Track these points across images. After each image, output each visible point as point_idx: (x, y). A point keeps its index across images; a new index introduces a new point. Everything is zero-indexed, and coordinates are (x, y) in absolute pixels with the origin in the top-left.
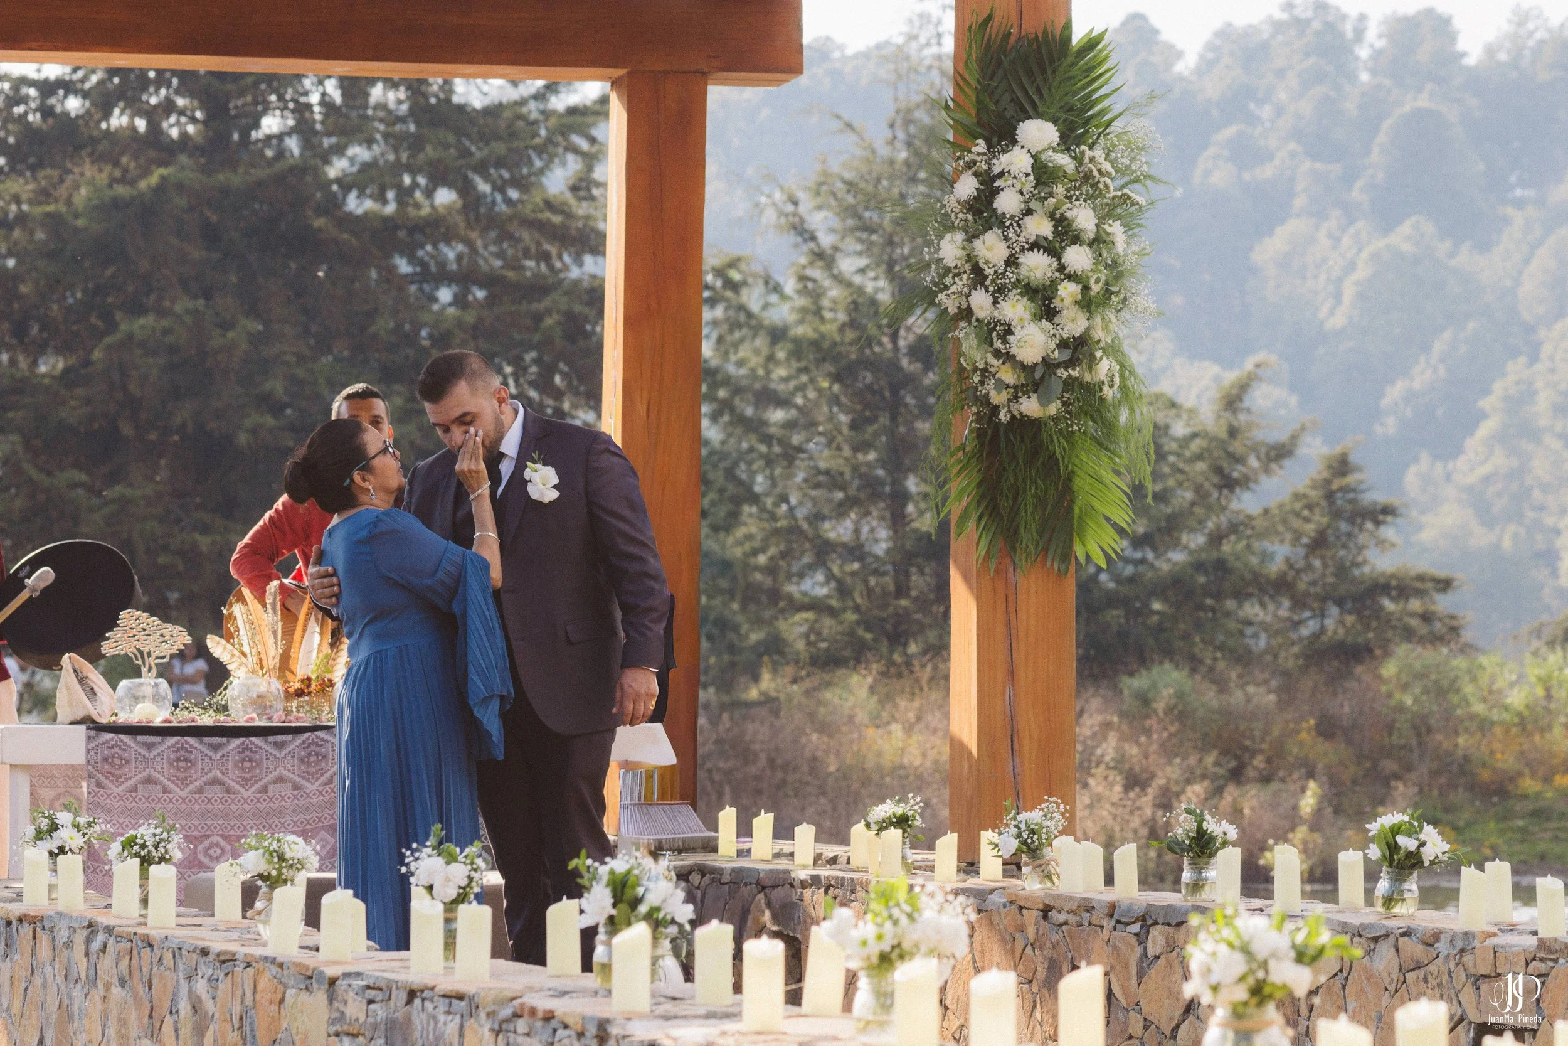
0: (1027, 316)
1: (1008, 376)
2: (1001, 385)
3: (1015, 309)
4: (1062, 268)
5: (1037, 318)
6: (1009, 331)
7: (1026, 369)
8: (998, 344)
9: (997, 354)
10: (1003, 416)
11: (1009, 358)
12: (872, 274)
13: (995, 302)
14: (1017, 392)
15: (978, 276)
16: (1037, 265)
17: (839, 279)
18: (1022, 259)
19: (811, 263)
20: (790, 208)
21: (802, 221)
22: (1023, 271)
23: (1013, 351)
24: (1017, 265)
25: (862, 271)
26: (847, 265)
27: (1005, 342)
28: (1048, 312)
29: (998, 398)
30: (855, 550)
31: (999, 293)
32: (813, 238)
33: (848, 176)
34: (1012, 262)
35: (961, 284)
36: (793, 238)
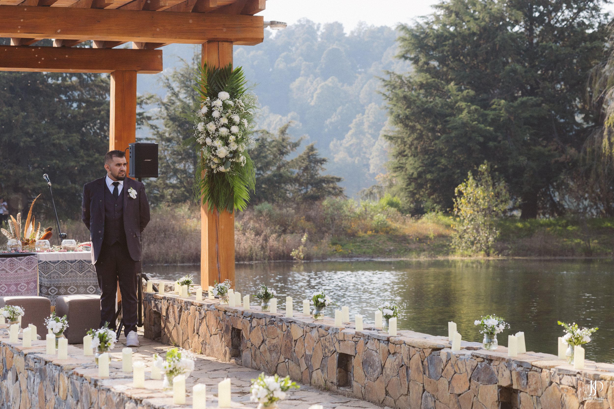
0: (221, 145)
1: (216, 161)
2: (214, 163)
3: (218, 143)
4: (230, 132)
5: (224, 145)
6: (216, 149)
7: (221, 159)
8: (213, 153)
9: (213, 155)
10: (215, 172)
11: (216, 156)
12: (188, 99)
13: (212, 141)
14: (218, 165)
15: (208, 134)
16: (224, 131)
17: (180, 100)
18: (220, 130)
19: (172, 96)
20: (166, 81)
21: (170, 85)
22: (220, 133)
23: (217, 154)
24: (218, 131)
25: (186, 98)
26: (182, 96)
27: (215, 152)
28: (226, 143)
29: (213, 167)
30: (184, 171)
31: (214, 139)
32: (173, 89)
33: (182, 73)
34: (217, 130)
35: (203, 136)
36: (167, 89)
